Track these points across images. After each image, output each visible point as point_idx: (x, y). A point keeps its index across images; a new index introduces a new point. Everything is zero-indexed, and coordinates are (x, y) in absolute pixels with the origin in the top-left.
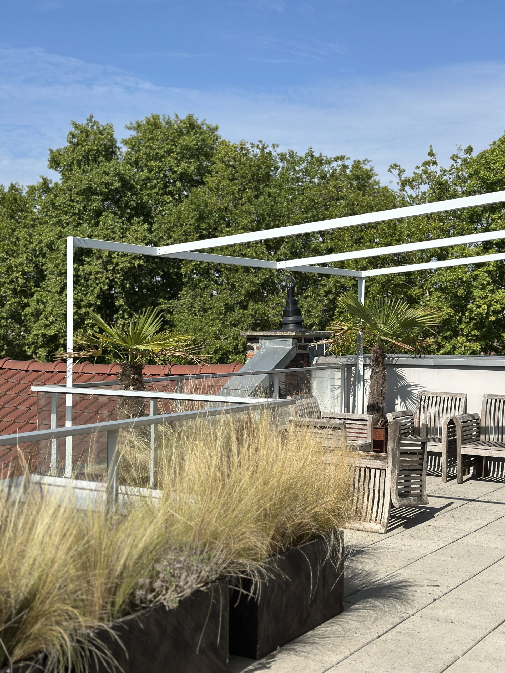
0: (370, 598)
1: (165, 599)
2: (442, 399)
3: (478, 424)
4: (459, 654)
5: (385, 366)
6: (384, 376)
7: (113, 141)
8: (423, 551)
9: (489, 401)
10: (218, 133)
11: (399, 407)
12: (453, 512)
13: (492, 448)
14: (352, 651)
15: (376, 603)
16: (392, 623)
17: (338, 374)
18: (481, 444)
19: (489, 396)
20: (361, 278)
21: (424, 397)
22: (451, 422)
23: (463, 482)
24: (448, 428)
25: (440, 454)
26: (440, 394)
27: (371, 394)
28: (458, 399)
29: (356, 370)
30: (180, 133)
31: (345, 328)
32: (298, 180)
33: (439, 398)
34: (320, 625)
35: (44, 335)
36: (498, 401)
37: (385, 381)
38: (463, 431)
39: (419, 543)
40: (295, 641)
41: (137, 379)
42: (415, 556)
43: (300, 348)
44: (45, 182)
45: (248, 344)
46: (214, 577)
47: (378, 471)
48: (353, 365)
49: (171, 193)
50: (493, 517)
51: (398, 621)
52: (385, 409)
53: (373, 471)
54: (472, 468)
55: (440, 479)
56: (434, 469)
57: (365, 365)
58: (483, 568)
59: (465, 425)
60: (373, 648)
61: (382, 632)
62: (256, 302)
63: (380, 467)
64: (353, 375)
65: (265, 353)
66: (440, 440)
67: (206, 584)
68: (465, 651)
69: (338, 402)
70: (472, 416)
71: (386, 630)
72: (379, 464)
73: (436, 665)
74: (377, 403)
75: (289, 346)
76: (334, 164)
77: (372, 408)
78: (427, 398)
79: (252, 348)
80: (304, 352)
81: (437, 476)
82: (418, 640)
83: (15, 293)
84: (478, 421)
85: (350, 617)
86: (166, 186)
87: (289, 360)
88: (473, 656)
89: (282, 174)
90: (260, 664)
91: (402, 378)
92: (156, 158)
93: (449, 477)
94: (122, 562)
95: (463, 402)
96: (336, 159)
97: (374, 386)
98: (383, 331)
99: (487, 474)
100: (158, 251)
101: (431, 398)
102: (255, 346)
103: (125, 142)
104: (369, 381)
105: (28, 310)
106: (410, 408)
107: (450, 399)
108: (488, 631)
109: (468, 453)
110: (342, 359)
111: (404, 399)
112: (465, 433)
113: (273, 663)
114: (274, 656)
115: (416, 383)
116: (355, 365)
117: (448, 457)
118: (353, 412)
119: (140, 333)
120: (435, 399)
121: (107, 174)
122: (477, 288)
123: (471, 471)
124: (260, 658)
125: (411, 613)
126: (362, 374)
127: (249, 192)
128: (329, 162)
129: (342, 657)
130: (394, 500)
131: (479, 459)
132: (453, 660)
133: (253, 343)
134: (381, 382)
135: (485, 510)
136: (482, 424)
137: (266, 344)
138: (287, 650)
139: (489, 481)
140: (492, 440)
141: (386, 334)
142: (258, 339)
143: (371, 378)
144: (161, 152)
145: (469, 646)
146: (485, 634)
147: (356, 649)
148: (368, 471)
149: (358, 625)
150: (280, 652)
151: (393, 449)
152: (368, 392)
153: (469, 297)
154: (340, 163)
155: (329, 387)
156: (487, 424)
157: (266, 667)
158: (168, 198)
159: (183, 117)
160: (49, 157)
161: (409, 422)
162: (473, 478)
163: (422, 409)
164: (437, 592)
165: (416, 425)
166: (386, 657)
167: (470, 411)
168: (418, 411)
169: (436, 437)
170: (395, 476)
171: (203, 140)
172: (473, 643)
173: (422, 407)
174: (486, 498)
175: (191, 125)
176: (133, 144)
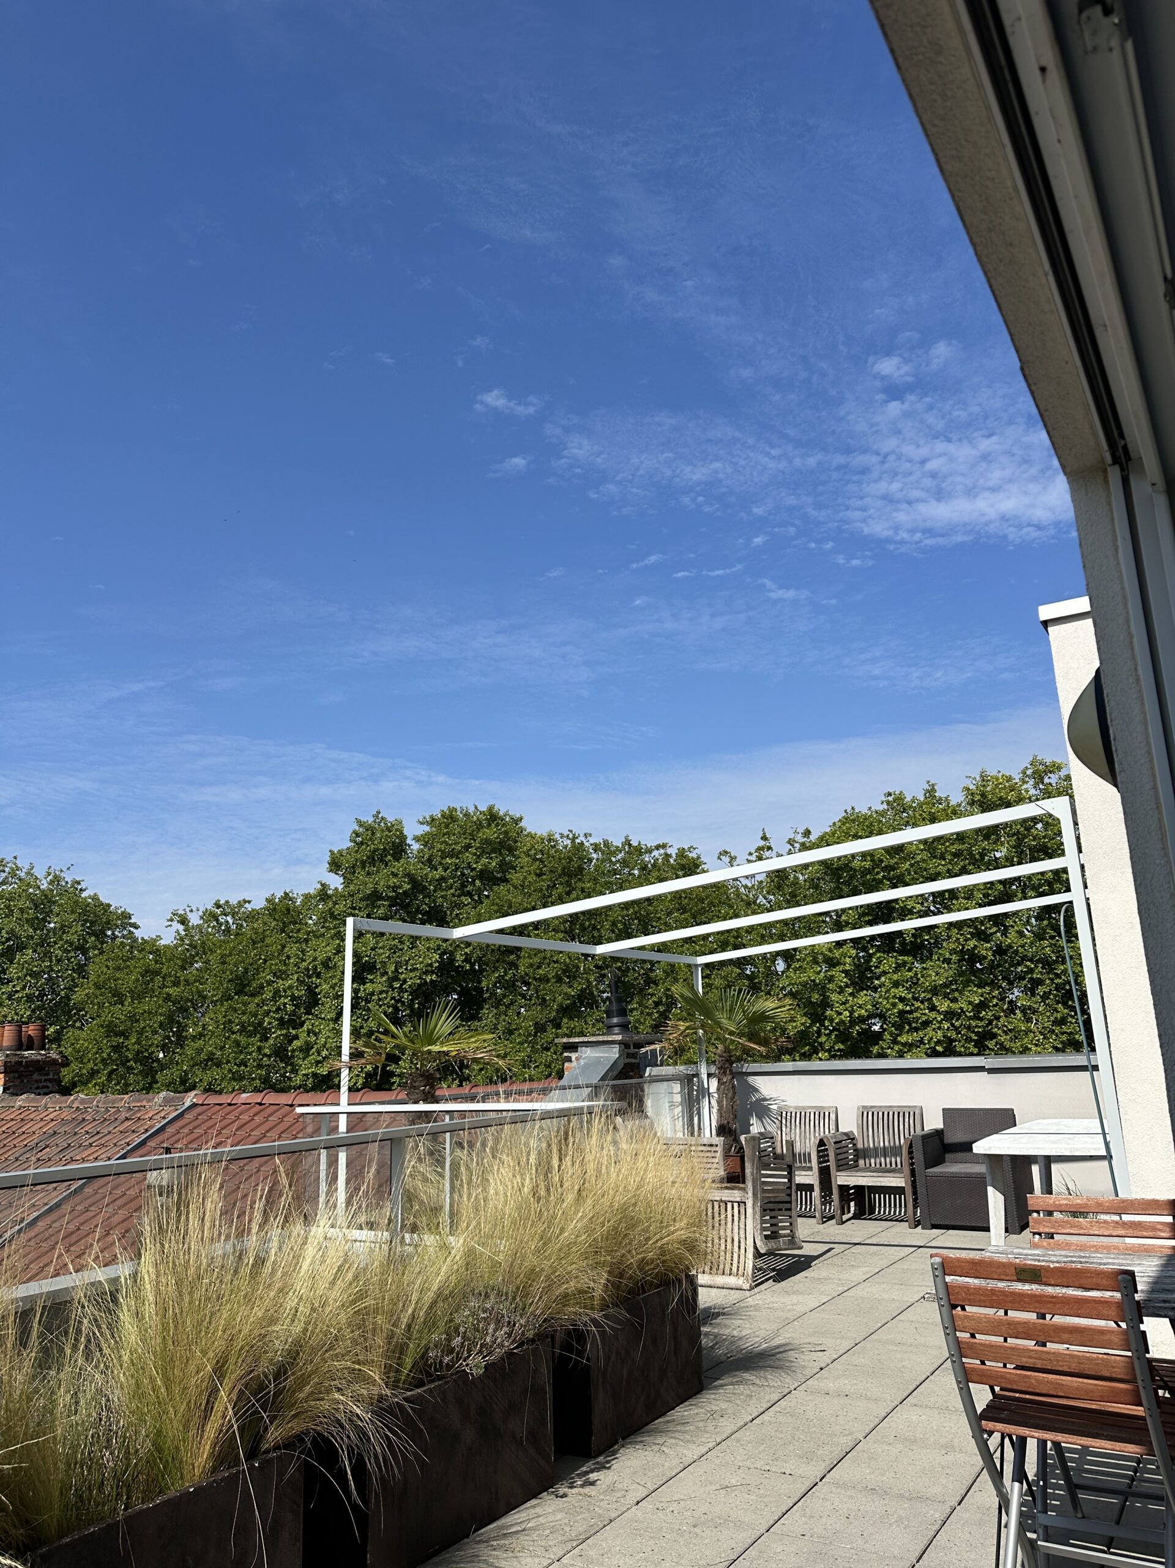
0: (738, 1370)
1: (467, 1365)
2: (808, 1115)
3: (854, 1145)
4: (860, 1436)
5: (734, 1075)
6: (734, 1087)
7: (403, 837)
8: (800, 1309)
9: (865, 1114)
10: (523, 824)
11: (756, 1128)
12: (835, 1259)
13: (874, 1174)
14: (718, 1440)
15: (746, 1375)
16: (769, 1401)
17: (677, 1087)
18: (862, 1170)
19: (864, 1107)
20: (697, 966)
21: (784, 1113)
22: (821, 1143)
23: (843, 1223)
24: (819, 1151)
25: (809, 1188)
26: (804, 1108)
27: (719, 1110)
28: (827, 1114)
29: (698, 1082)
30: (479, 826)
31: (682, 1028)
32: (615, 872)
33: (803, 1114)
34: (673, 1409)
35: (315, 1075)
36: (876, 1113)
37: (734, 1093)
38: (837, 1155)
39: (795, 1299)
40: (643, 1430)
41: (429, 1092)
42: (791, 1315)
43: (629, 1056)
44: (324, 888)
45: (566, 1054)
46: (530, 1334)
47: (736, 1205)
48: (694, 1076)
49: (470, 894)
50: (885, 1263)
51: (777, 1399)
52: (738, 1131)
53: (729, 1205)
54: (852, 1204)
55: (814, 1220)
56: (806, 1209)
57: (709, 1075)
58: (880, 1325)
59: (838, 1145)
60: (745, 1435)
61: (757, 1414)
62: (571, 1019)
63: (738, 1199)
64: (695, 1088)
65: (586, 1064)
66: (810, 1169)
67: (521, 1344)
68: (867, 1431)
69: (679, 1124)
70: (846, 1134)
71: (762, 1410)
72: (736, 1195)
73: (832, 1452)
74: (728, 1123)
75: (615, 1053)
76: (656, 853)
77: (722, 1130)
78: (789, 1114)
79: (569, 1060)
80: (633, 1061)
81: (810, 1217)
82: (804, 1421)
83: (282, 1023)
84: (855, 1142)
85: (713, 1396)
86: (463, 886)
87: (615, 1073)
88: (879, 1438)
89: (597, 867)
90: (597, 1463)
91: (756, 1090)
92: (453, 854)
93: (825, 1217)
94: (410, 1311)
95: (833, 1116)
96: (657, 847)
97: (722, 1101)
98: (727, 1029)
99: (872, 1211)
100: (455, 933)
101: (793, 1115)
102: (574, 1056)
103: (417, 839)
104: (716, 1095)
105: (296, 1044)
106: (769, 1128)
107: (817, 1113)
108: (894, 1405)
109: (846, 1183)
110: (681, 1069)
111: (760, 1118)
112: (840, 1157)
113: (613, 1462)
114: (615, 1453)
115: (774, 1095)
116: (697, 1075)
117: (822, 1190)
118: (699, 1135)
119: (432, 1033)
120: (798, 1115)
121: (395, 875)
122: (833, 991)
123: (852, 1209)
124: (596, 1457)
125: (792, 1388)
126: (706, 1086)
127: (560, 889)
128: (649, 851)
129: (706, 1449)
130: (759, 1244)
131: (860, 1189)
132: (853, 1444)
133: (570, 1052)
134: (730, 1095)
135: (874, 1254)
136: (860, 1146)
137: (587, 1053)
138: (631, 1443)
139: (875, 1219)
140: (873, 1165)
141: (731, 1033)
142: (577, 1047)
143: (718, 1089)
144: (458, 847)
145: (872, 1426)
146: (891, 1408)
147: (724, 1438)
148: (723, 1205)
149: (724, 1405)
150: (623, 1446)
151: (752, 1174)
152: (715, 1110)
153: (826, 1004)
154: (662, 851)
155: (667, 1105)
156: (866, 1145)
157: (605, 1468)
158: (466, 900)
159: (483, 808)
160: (329, 859)
161: (769, 1147)
162: (856, 1217)
163: (784, 1129)
164: (823, 1359)
165: (779, 1151)
166: (765, 1445)
167: (843, 1129)
168: (779, 1132)
169: (804, 1165)
170: (758, 1209)
171: (506, 833)
172: (877, 1421)
173: (784, 1126)
174: (874, 1241)
175: (493, 817)
176: (425, 840)
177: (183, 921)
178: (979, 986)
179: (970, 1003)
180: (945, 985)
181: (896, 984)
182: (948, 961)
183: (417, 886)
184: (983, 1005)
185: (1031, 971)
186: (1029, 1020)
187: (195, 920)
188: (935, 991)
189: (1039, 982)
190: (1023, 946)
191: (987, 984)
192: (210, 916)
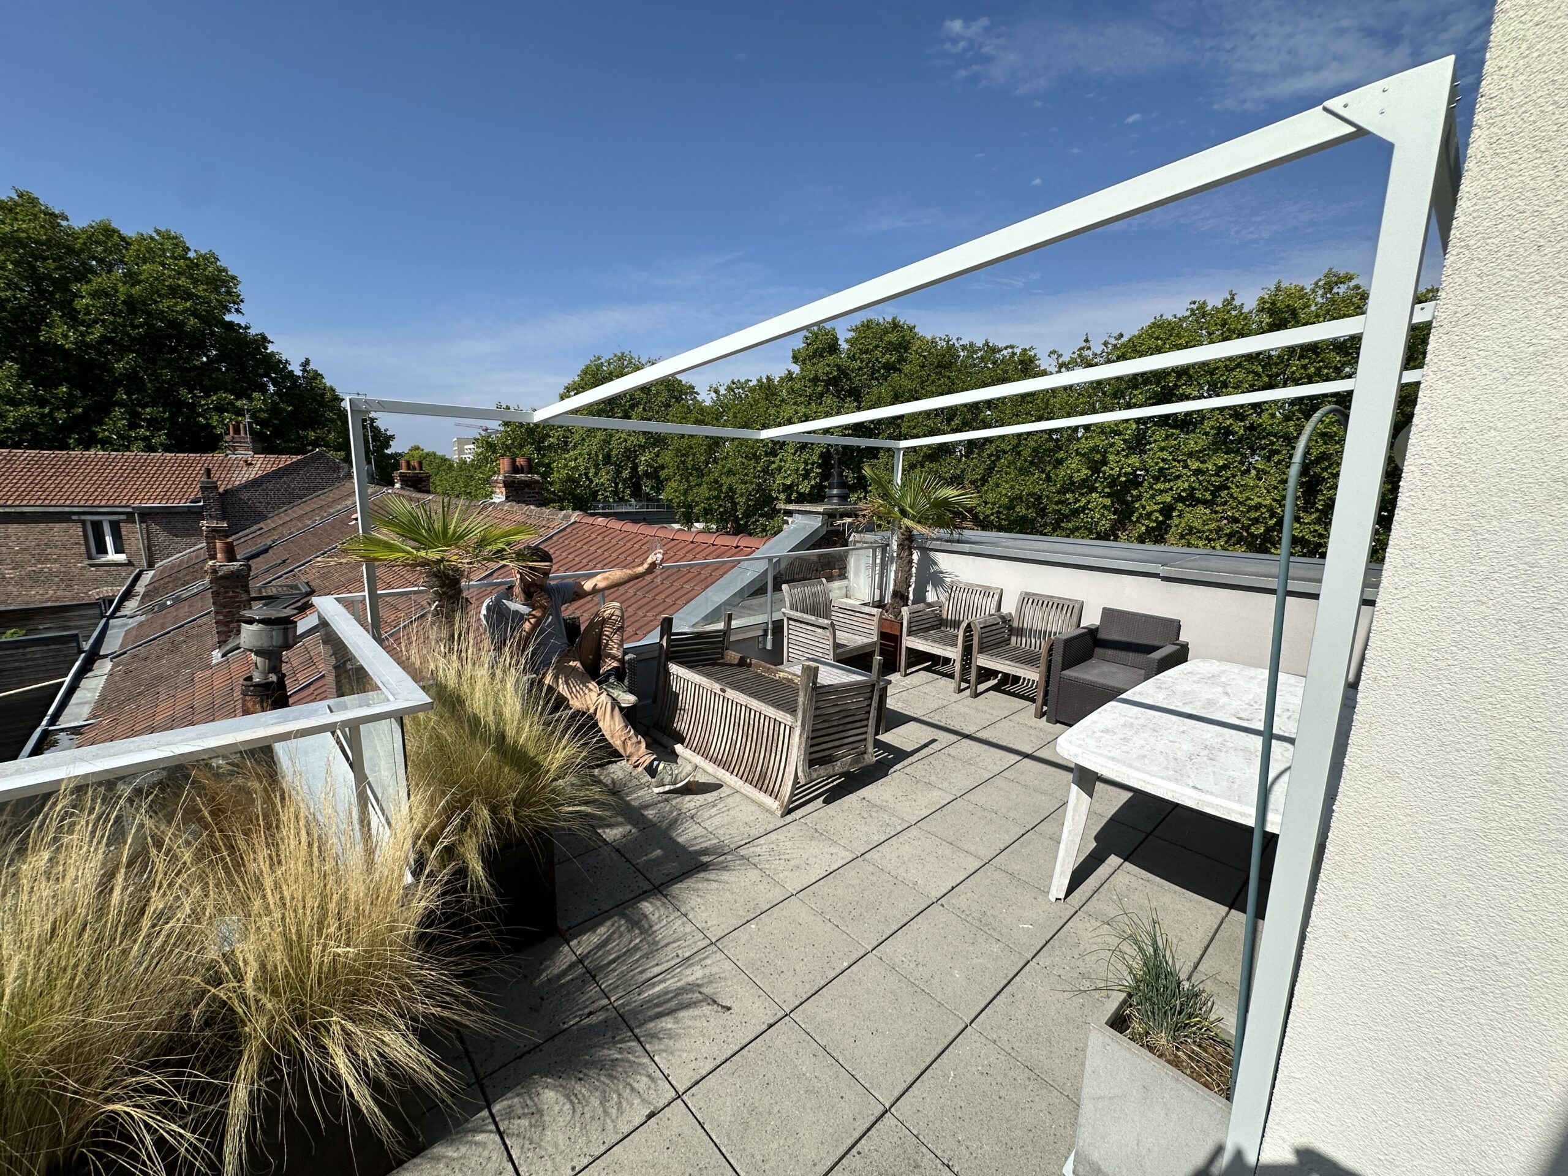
3: (1010, 626)
7: (837, 339)
9: (1026, 599)
10: (916, 330)
11: (930, 595)
19: (1027, 593)
20: (899, 449)
21: (955, 587)
22: (968, 627)
23: (976, 697)
24: (965, 632)
26: (972, 585)
27: (895, 580)
28: (992, 593)
29: (890, 551)
30: (886, 332)
32: (975, 366)
33: (971, 590)
35: (783, 484)
36: (1036, 600)
38: (981, 638)
39: (812, 848)
41: (444, 593)
43: (834, 524)
44: (790, 373)
45: (785, 518)
47: (787, 727)
48: (888, 545)
49: (877, 379)
59: (987, 630)
62: (931, 462)
63: (790, 723)
65: (795, 529)
66: (956, 646)
70: (1003, 618)
72: (788, 719)
75: (818, 522)
76: (1005, 352)
78: (958, 589)
79: (787, 522)
80: (836, 528)
83: (767, 454)
84: (1010, 622)
86: (873, 373)
87: (816, 538)
89: (962, 361)
91: (936, 564)
92: (867, 352)
95: (997, 597)
96: (1006, 348)
101: (963, 590)
102: (790, 520)
103: (847, 341)
105: (774, 466)
107: (982, 591)
109: (986, 666)
111: (935, 586)
112: (985, 639)
115: (949, 570)
117: (963, 665)
120: (966, 590)
121: (828, 365)
127: (933, 376)
128: (1000, 350)
133: (788, 517)
136: (1015, 625)
137: (798, 519)
142: (792, 513)
144: (871, 347)
153: (1105, 462)
154: (1010, 350)
156: (1022, 625)
158: (875, 383)
159: (889, 319)
160: (791, 354)
165: (945, 616)
168: (948, 603)
171: (903, 337)
173: (951, 599)
175: (895, 325)
176: (851, 342)
177: (716, 391)
178: (1226, 453)
179: (1215, 465)
180: (1200, 451)
181: (1162, 449)
182: (1206, 434)
183: (843, 372)
184: (1225, 467)
185: (1273, 443)
186: (1260, 479)
187: (723, 391)
188: (1191, 455)
189: (1277, 452)
190: (1271, 425)
191: (1233, 452)
192: (730, 389)
